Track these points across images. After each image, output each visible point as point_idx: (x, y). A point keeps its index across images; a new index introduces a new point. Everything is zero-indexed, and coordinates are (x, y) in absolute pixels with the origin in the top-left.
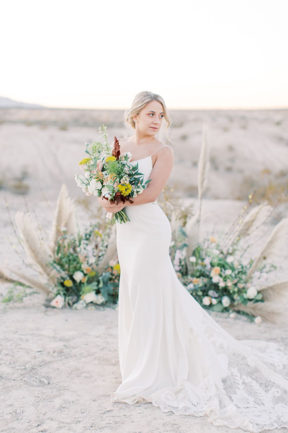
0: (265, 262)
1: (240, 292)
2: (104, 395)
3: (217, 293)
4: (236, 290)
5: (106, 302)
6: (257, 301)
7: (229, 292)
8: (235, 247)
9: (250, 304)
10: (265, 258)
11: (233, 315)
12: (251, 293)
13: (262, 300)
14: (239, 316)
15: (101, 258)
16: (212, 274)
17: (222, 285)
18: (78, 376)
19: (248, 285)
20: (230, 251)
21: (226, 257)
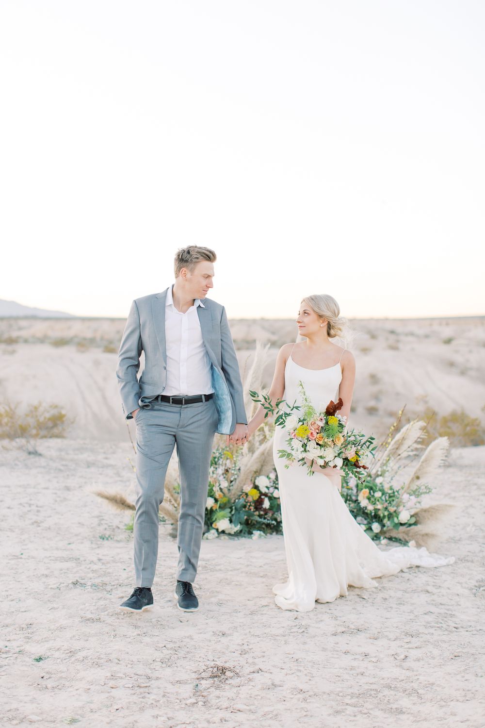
0: (418, 483)
1: (390, 516)
2: (258, 597)
3: (365, 519)
4: (386, 513)
5: (241, 531)
6: (410, 525)
7: (380, 517)
8: (385, 468)
9: (401, 528)
10: (418, 478)
11: (384, 541)
12: (404, 517)
13: (415, 524)
14: (391, 543)
15: (233, 483)
16: (360, 498)
17: (370, 508)
18: (228, 584)
19: (401, 508)
20: (379, 473)
21: (375, 479)
